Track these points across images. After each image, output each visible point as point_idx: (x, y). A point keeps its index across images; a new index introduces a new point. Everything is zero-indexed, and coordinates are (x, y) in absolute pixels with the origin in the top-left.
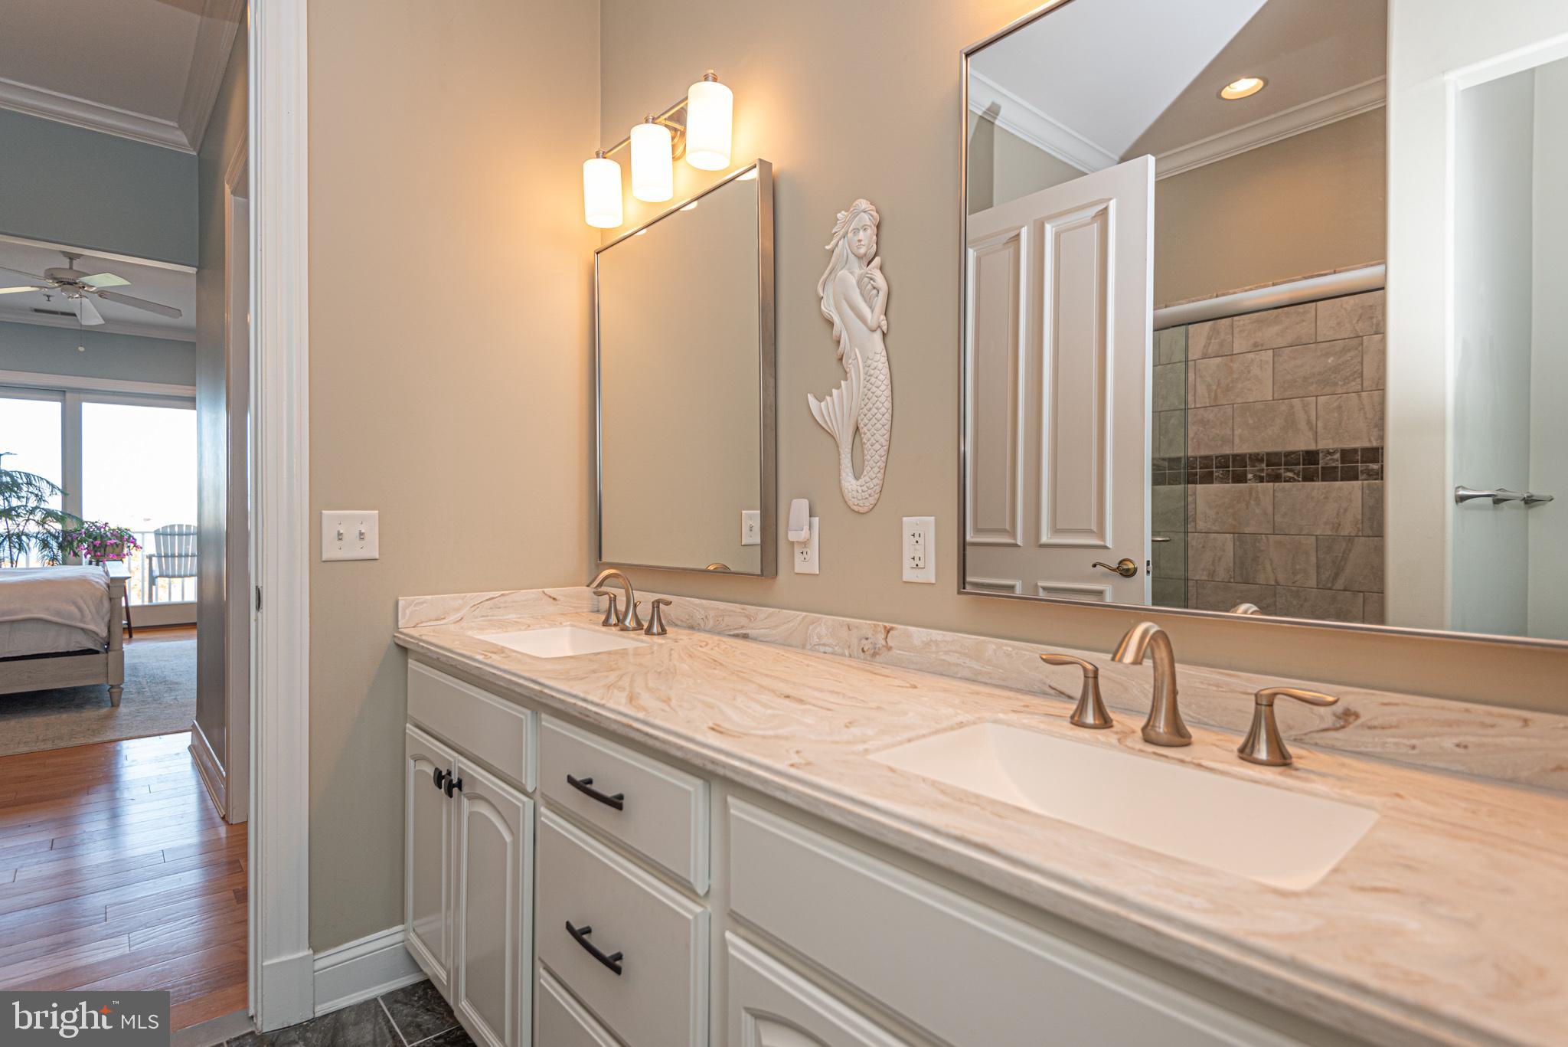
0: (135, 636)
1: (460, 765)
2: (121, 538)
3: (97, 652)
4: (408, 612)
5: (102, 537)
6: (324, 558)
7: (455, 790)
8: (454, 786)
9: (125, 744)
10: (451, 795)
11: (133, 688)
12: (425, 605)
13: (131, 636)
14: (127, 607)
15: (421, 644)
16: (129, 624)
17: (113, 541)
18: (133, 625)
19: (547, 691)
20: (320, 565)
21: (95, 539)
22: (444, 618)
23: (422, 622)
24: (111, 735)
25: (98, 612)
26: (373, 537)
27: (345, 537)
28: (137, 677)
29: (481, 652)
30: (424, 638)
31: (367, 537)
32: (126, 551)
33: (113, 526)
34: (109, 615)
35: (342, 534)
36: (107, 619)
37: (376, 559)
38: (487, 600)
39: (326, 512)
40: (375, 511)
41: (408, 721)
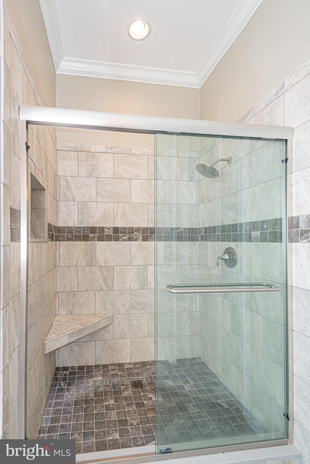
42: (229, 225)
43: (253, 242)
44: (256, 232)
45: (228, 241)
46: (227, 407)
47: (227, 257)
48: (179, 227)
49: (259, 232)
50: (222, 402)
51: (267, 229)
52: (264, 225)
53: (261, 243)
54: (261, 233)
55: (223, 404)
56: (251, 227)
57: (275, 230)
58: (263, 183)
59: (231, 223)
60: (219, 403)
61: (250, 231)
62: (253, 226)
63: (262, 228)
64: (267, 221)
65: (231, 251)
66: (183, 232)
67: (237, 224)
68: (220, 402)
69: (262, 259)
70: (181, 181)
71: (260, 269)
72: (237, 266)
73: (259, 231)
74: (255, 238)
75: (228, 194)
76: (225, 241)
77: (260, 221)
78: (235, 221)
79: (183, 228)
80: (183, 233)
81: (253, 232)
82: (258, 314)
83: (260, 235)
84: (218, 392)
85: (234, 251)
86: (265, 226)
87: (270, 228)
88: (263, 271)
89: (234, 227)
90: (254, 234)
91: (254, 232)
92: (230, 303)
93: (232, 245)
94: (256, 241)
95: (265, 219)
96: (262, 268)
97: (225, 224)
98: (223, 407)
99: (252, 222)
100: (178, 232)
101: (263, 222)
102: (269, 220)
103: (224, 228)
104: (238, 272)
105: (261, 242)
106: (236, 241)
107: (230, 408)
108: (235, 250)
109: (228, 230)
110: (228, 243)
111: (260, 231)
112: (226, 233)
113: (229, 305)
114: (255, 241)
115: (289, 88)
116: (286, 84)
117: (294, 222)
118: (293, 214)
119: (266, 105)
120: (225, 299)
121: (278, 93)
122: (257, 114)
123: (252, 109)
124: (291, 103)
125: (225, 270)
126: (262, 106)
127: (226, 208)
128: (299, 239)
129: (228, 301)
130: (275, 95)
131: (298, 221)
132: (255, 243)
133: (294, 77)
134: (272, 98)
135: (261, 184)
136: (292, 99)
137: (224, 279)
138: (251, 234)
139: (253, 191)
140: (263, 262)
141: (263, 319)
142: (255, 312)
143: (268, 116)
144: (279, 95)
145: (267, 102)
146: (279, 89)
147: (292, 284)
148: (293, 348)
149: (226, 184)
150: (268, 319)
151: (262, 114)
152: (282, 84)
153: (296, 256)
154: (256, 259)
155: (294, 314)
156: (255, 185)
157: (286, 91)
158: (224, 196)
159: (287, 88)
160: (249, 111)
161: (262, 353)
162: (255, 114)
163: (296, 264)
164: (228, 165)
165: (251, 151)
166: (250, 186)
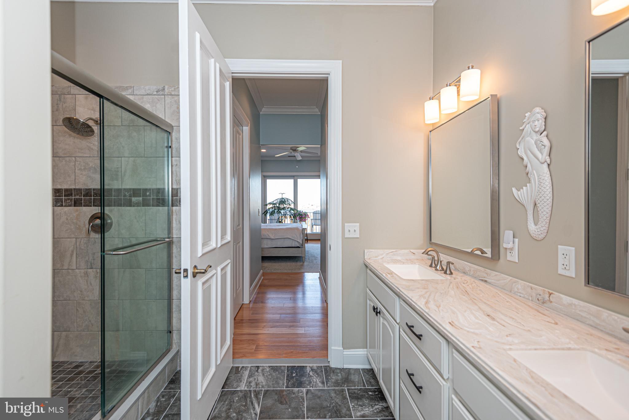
1: (380, 306)
4: (367, 254)
6: (345, 237)
7: (378, 314)
8: (378, 313)
10: (377, 315)
12: (372, 252)
15: (369, 265)
19: (401, 293)
22: (377, 257)
23: (371, 258)
24: (302, 271)
26: (358, 231)
27: (351, 231)
29: (385, 273)
30: (371, 264)
31: (356, 231)
37: (359, 238)
38: (391, 252)
39: (346, 224)
40: (358, 224)
41: (367, 287)
42: (97, 189)
43: (134, 206)
44: (138, 198)
49: (141, 198)
51: (150, 196)
53: (144, 208)
54: (143, 199)
56: (132, 193)
57: (158, 197)
61: (130, 196)
62: (135, 192)
63: (145, 195)
67: (112, 189)
69: (144, 221)
71: (143, 230)
72: (113, 229)
73: (141, 197)
74: (136, 203)
75: (95, 156)
76: (91, 206)
77: (143, 189)
78: (108, 185)
81: (134, 198)
82: (139, 269)
85: (108, 216)
86: (148, 194)
87: (153, 195)
90: (134, 199)
94: (138, 206)
95: (149, 187)
96: (144, 229)
97: (90, 188)
99: (133, 189)
101: (146, 190)
102: (153, 189)
103: (88, 192)
104: (112, 237)
105: (143, 206)
106: (111, 206)
109: (95, 194)
111: (143, 197)
112: (92, 198)
113: (97, 273)
114: (136, 206)
115: (169, 94)
116: (166, 89)
117: (175, 192)
118: (175, 187)
119: (147, 93)
120: (90, 269)
121: (159, 91)
122: (137, 95)
123: (131, 87)
124: (171, 107)
125: (90, 238)
126: (143, 92)
127: (92, 171)
128: (178, 204)
129: (96, 269)
130: (156, 91)
131: (178, 191)
132: (136, 208)
133: (173, 89)
134: (153, 92)
135: (143, 157)
136: (171, 104)
137: (88, 248)
138: (131, 200)
139: (134, 161)
140: (145, 223)
141: (146, 270)
142: (135, 269)
143: (149, 104)
144: (160, 94)
145: (148, 92)
146: (160, 89)
147: (173, 236)
148: (173, 281)
149: (92, 145)
150: (150, 268)
151: (143, 98)
152: (163, 87)
153: (176, 216)
154: (138, 221)
155: (174, 257)
156: (135, 156)
157: (166, 95)
158: (89, 157)
159: (167, 93)
160: (127, 87)
161: (144, 300)
162: (134, 94)
163: (176, 222)
164: (95, 125)
165: (131, 125)
166: (130, 156)
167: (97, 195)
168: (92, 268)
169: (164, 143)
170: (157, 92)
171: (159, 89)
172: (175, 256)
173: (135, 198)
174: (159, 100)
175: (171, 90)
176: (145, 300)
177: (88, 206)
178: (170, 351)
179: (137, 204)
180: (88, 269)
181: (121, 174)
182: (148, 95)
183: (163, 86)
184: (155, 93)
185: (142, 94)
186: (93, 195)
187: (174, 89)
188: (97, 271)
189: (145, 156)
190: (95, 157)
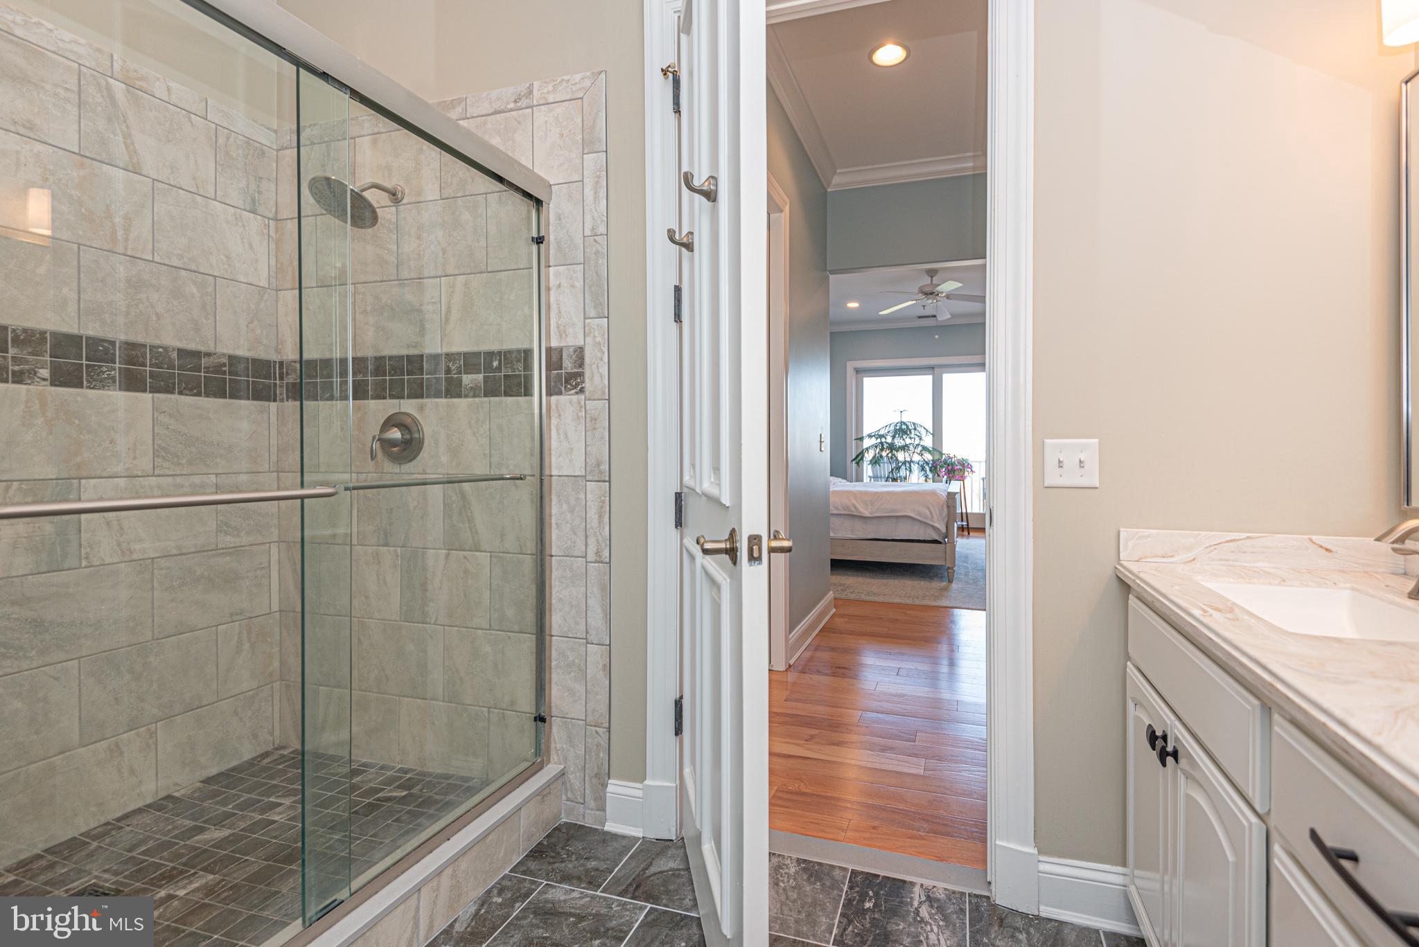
0: (971, 534)
1: (1175, 730)
2: (963, 465)
3: (940, 543)
4: (1130, 544)
5: (952, 464)
6: (1047, 484)
7: (1170, 759)
8: (1169, 754)
9: (957, 611)
10: (1164, 764)
11: (962, 571)
12: (1149, 539)
13: (969, 534)
14: (966, 513)
15: (1138, 581)
16: (968, 525)
17: (958, 467)
18: (970, 526)
20: (1043, 489)
21: (948, 465)
22: (1172, 556)
23: (1146, 557)
25: (940, 515)
26: (1093, 465)
27: (1065, 464)
28: (967, 563)
30: (1146, 577)
31: (1086, 465)
32: (966, 473)
33: (959, 457)
34: (946, 518)
35: (1062, 462)
36: (945, 521)
37: (1097, 488)
38: (1227, 542)
39: (1047, 441)
40: (1097, 440)
41: (1128, 658)
42: (396, 357)
43: (466, 396)
44: (474, 376)
45: (392, 397)
46: (405, 793)
47: (396, 434)
48: (212, 350)
49: (480, 377)
50: (391, 791)
51: (499, 369)
52: (491, 363)
53: (487, 399)
54: (484, 377)
55: (395, 794)
56: (462, 363)
57: (517, 373)
58: (489, 272)
59: (404, 352)
60: (383, 797)
61: (459, 371)
62: (471, 361)
63: (489, 369)
64: (500, 353)
65: (408, 421)
66: (224, 369)
67: (422, 356)
68: (385, 795)
69: (488, 433)
70: (215, 200)
71: (485, 454)
72: (424, 454)
73: (481, 373)
74: (471, 388)
75: (393, 279)
76: (385, 398)
77: (484, 353)
78: (415, 347)
79: (224, 355)
80: (225, 371)
81: (466, 375)
82: (477, 551)
83: (484, 382)
84: (370, 781)
85: (414, 420)
86: (495, 364)
87: (506, 368)
88: (490, 457)
89: (414, 363)
90: (467, 379)
91: (470, 376)
92: (399, 552)
93: (408, 406)
94: (474, 396)
95: (495, 347)
96: (488, 452)
97: (383, 354)
98: (396, 797)
99: (465, 354)
100: (207, 365)
101: (490, 355)
102: (504, 352)
103: (380, 365)
104: (424, 470)
105: (485, 396)
106: (422, 397)
107: (412, 791)
108: (415, 417)
109: (393, 368)
110: (396, 401)
111: (484, 373)
112: (388, 378)
113: (397, 556)
114: (471, 394)
115: (541, 102)
116: (535, 92)
117: (555, 358)
118: (554, 344)
119: (493, 110)
120: (384, 546)
121: (520, 99)
122: (473, 117)
123: (460, 101)
124: (546, 135)
125: (383, 473)
126: (485, 108)
127: (386, 314)
128: (563, 389)
129: (394, 546)
130: (513, 99)
131: (562, 356)
132: (470, 400)
133: (550, 88)
134: (508, 103)
135: (485, 272)
136: (546, 128)
137: (380, 497)
138: (461, 380)
139: (466, 284)
140: (490, 439)
141: (491, 557)
142: (469, 551)
143: (499, 136)
144: (524, 106)
145: (497, 106)
146: (523, 94)
147: (551, 471)
148: (551, 587)
149: (386, 252)
150: (501, 552)
151: (485, 123)
152: (529, 88)
153: (558, 420)
154: (474, 434)
155: (554, 526)
156: (469, 272)
157: (534, 106)
158: (381, 281)
159: (537, 101)
160: (453, 101)
161: (487, 630)
162: (468, 116)
163: (559, 434)
164: (392, 204)
165: (459, 195)
166: (457, 273)
167: (396, 372)
168: (386, 545)
169: (530, 229)
170: (516, 102)
171: (520, 95)
172: (557, 524)
173: (469, 375)
174: (519, 123)
175: (546, 91)
176: (489, 630)
177: (380, 399)
178: (543, 771)
179: (474, 392)
180: (379, 546)
181: (441, 317)
182: (496, 112)
183: (528, 85)
184: (512, 105)
185: (484, 113)
186: (389, 372)
187: (554, 86)
188: (396, 551)
189: (489, 270)
190: (392, 281)
